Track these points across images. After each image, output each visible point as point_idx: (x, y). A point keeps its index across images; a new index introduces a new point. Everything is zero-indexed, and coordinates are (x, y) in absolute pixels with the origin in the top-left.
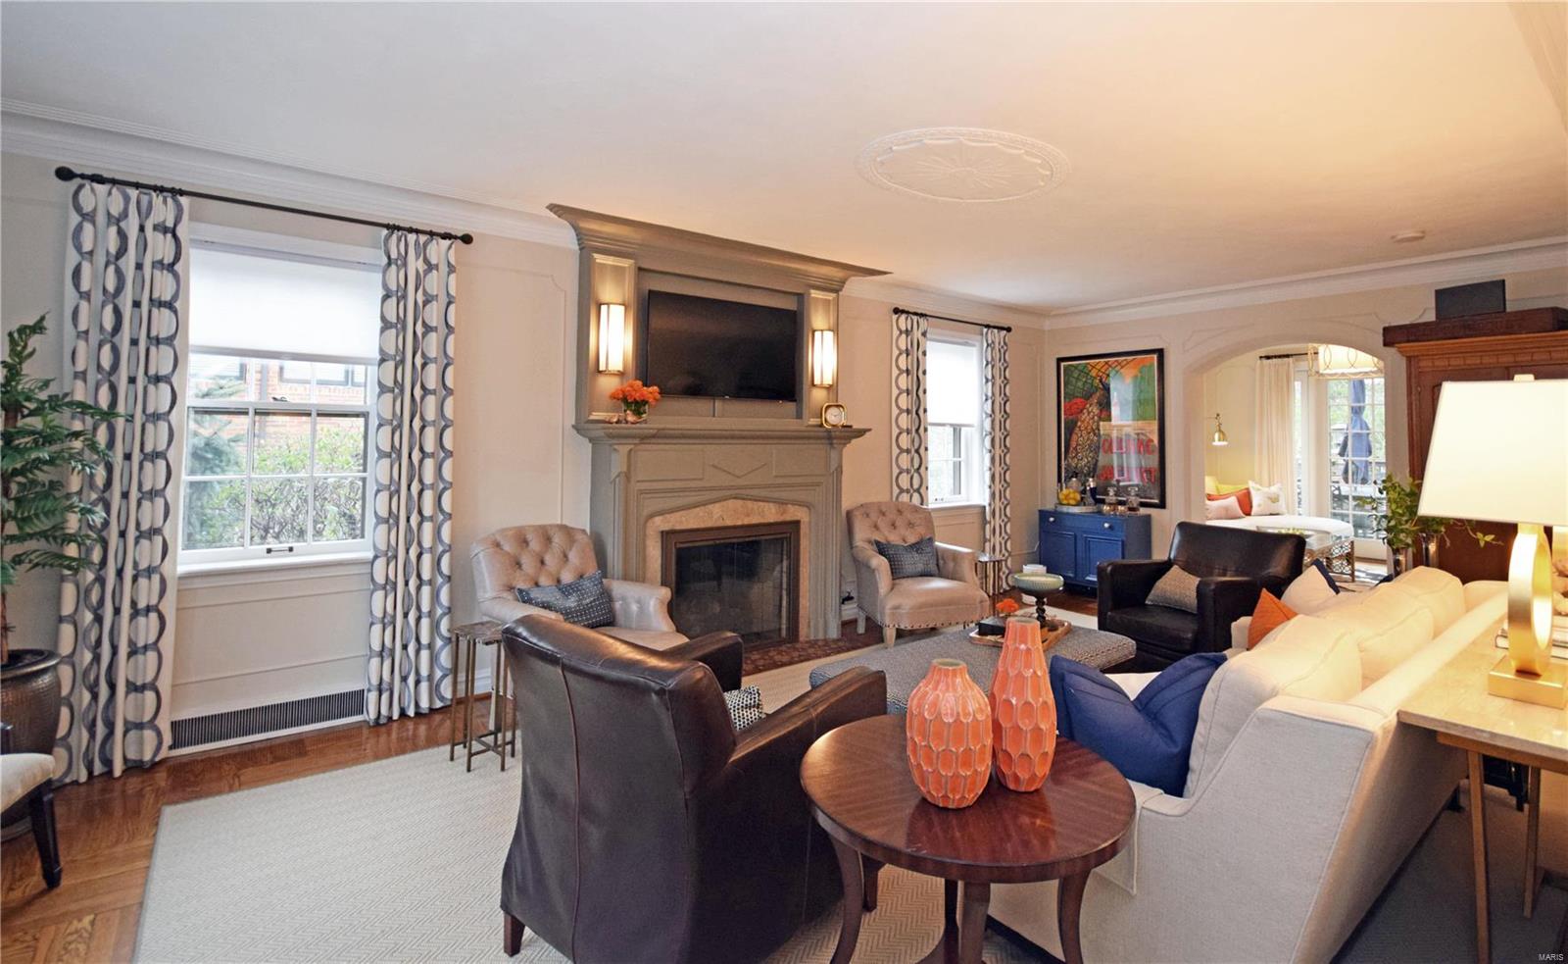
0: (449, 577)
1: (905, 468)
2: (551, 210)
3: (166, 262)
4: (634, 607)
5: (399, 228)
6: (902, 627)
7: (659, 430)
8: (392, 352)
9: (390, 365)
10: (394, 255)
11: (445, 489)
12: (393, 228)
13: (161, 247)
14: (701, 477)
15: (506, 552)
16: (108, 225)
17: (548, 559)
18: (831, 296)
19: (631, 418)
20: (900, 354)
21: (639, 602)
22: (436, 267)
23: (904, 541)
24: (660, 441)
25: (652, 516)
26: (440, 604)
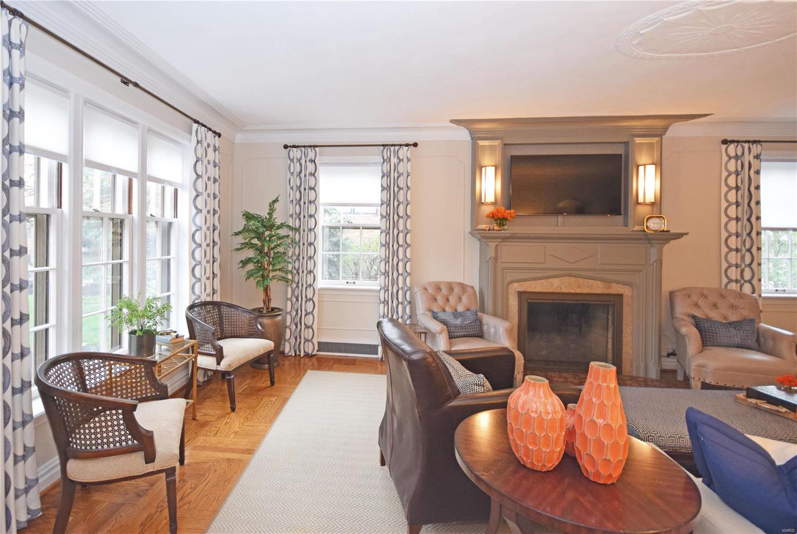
0: (410, 302)
1: (734, 262)
2: (453, 123)
3: (312, 173)
4: (492, 330)
5: (387, 145)
6: (707, 381)
7: (512, 234)
8: (385, 200)
9: (385, 206)
10: (385, 158)
11: (407, 262)
12: (384, 146)
13: (311, 167)
14: (543, 262)
15: (430, 293)
16: (297, 162)
17: (451, 298)
18: (655, 140)
19: (496, 228)
20: (729, 175)
21: (495, 327)
22: (402, 160)
23: (725, 318)
24: (514, 240)
25: (511, 282)
26: (406, 314)
